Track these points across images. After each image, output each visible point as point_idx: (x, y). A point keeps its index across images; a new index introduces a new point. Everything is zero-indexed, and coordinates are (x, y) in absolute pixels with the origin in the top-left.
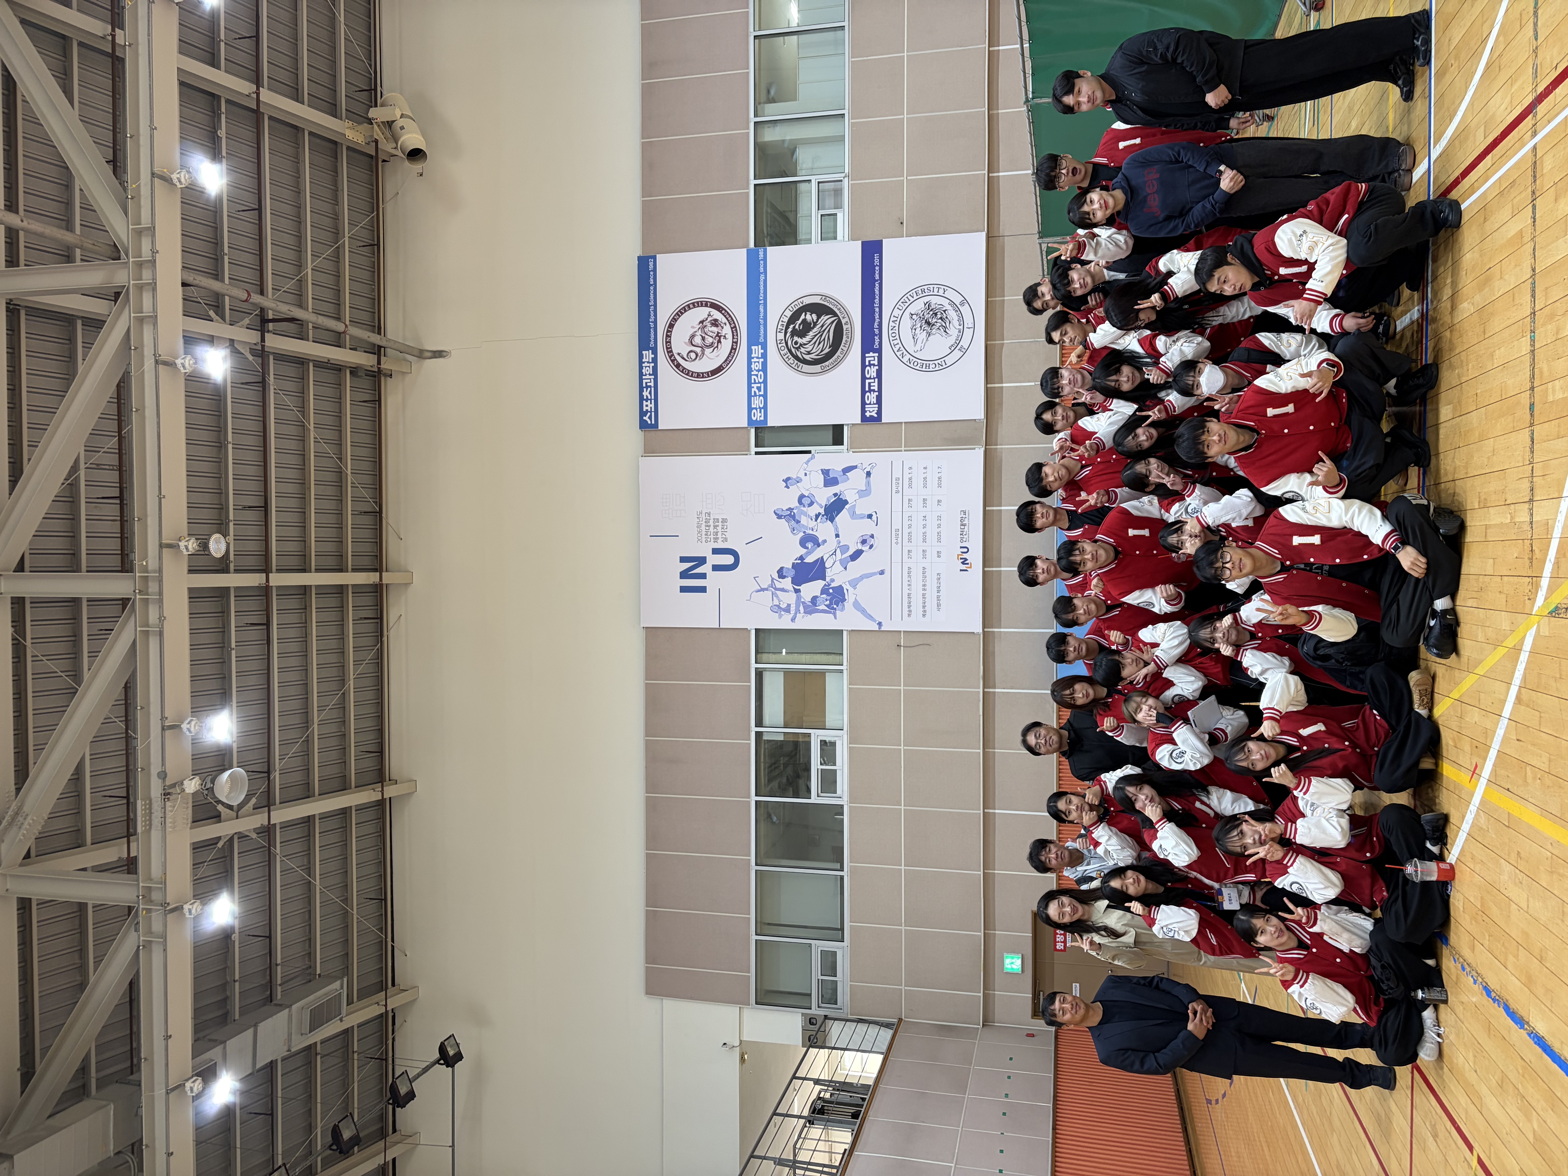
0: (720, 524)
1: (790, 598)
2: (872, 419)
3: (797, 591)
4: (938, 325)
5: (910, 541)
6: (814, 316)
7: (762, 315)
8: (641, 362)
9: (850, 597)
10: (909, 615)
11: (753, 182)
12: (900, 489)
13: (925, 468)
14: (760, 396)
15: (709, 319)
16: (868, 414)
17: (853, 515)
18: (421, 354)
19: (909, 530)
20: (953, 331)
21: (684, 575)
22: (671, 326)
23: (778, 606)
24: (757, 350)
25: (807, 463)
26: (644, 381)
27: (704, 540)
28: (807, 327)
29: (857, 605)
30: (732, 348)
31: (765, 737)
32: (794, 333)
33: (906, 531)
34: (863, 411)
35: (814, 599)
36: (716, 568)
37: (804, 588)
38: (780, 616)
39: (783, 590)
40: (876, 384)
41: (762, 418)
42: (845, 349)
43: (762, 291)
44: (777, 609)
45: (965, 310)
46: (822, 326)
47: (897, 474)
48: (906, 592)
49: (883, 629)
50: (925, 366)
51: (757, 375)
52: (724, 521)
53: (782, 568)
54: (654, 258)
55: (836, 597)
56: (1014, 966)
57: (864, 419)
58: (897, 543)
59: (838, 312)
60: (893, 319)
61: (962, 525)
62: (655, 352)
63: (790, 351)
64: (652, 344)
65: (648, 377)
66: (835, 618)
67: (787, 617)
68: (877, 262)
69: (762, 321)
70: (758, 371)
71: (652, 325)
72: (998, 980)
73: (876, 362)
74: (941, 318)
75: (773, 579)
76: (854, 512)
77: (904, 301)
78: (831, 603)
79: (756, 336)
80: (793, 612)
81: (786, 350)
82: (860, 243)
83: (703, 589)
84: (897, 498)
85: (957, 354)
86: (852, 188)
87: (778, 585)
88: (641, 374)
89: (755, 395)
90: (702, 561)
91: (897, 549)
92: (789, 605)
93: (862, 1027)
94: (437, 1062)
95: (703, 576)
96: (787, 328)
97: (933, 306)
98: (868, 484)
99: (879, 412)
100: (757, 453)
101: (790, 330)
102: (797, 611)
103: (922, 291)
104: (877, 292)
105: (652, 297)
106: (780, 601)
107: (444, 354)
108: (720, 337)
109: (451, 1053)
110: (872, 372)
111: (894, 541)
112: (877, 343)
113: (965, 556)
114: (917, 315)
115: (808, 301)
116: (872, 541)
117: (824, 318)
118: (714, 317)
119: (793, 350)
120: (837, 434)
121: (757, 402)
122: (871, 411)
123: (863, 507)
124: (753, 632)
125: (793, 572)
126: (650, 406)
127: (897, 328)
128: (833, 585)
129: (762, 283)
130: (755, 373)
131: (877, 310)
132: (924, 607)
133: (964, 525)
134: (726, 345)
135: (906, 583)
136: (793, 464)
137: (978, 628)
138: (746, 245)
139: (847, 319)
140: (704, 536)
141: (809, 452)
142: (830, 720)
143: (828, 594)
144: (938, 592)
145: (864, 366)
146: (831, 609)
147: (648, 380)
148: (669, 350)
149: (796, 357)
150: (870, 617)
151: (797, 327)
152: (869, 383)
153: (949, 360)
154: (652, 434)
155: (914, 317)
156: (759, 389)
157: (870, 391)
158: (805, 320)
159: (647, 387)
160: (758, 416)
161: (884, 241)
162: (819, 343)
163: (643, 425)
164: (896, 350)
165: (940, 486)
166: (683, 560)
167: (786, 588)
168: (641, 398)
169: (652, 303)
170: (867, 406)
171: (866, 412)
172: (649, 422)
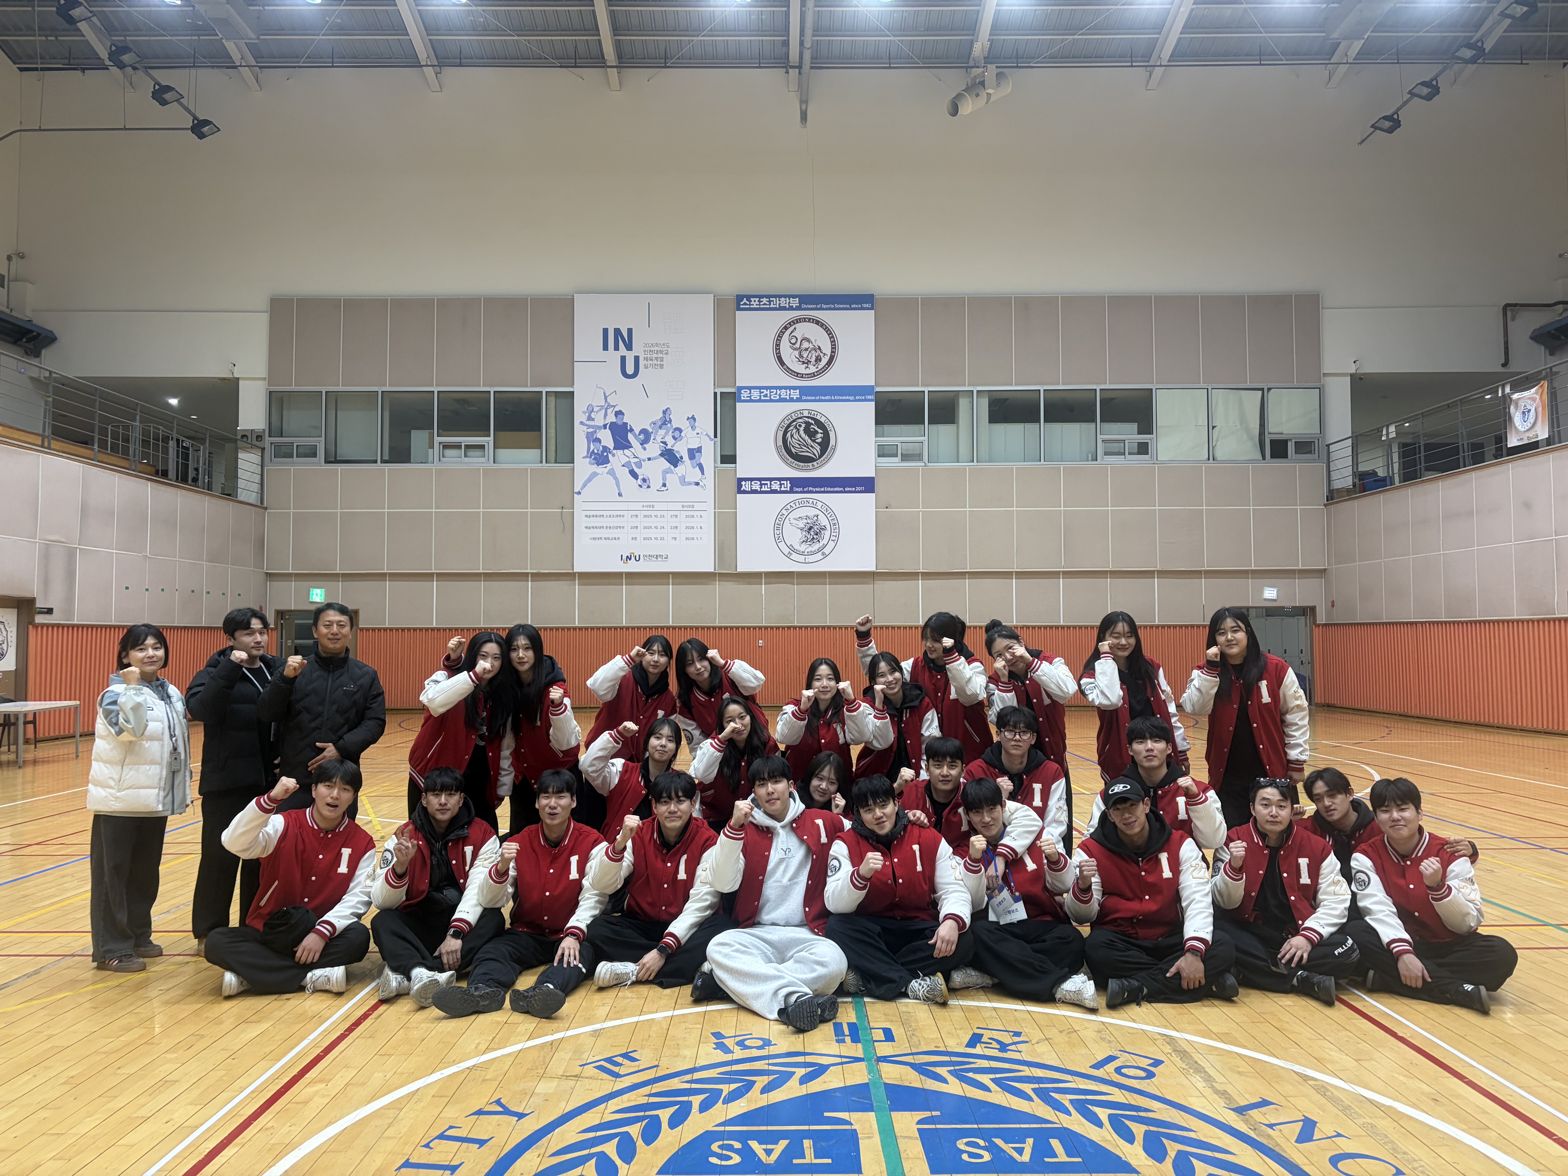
0: (659, 363)
1: (599, 420)
2: (739, 486)
4: (809, 536)
5: (645, 516)
6: (819, 440)
7: (823, 398)
8: (790, 296)
9: (600, 469)
10: (586, 516)
11: (926, 390)
12: (685, 509)
13: (701, 528)
14: (760, 396)
15: (822, 355)
16: (743, 483)
17: (666, 472)
18: (804, 101)
19: (653, 516)
20: (802, 548)
21: (617, 332)
22: (817, 323)
23: (593, 411)
24: (796, 394)
25: (707, 435)
26: (774, 299)
27: (646, 349)
28: (812, 434)
29: (594, 475)
30: (798, 374)
31: (486, 399)
32: (808, 424)
33: (653, 513)
34: (746, 479)
35: (598, 440)
36: (623, 359)
38: (584, 412)
39: (606, 415)
40: (766, 489)
41: (742, 398)
42: (794, 465)
43: (841, 398)
44: (590, 410)
45: (819, 556)
46: (812, 447)
47: (697, 506)
48: (605, 513)
49: (575, 495)
50: (778, 526)
51: (776, 394)
52: (662, 366)
53: (623, 414)
54: (872, 309)
56: (314, 596)
57: (740, 480)
58: (643, 506)
59: (822, 458)
60: (815, 501)
61: (657, 556)
62: (798, 308)
63: (794, 421)
64: (804, 306)
65: (778, 302)
67: (584, 419)
68: (858, 489)
69: (818, 398)
70: (780, 395)
71: (819, 306)
72: (304, 584)
73: (783, 489)
74: (814, 538)
75: (614, 406)
76: (668, 473)
77: (828, 510)
78: (595, 454)
79: (808, 393)
80: (588, 423)
81: (795, 418)
82: (874, 476)
83: (605, 348)
84: (679, 506)
85: (786, 551)
86: (917, 469)
87: (609, 411)
88: (780, 296)
89: (761, 393)
90: (629, 347)
91: (639, 506)
92: (593, 420)
93: (257, 478)
94: (195, 118)
95: (617, 348)
96: (812, 419)
97: (822, 532)
98: (690, 484)
99: (745, 492)
100: (715, 394)
101: (810, 421)
102: (589, 427)
103: (835, 524)
104: (836, 489)
105: (841, 306)
106: (597, 412)
107: (804, 120)
108: (807, 363)
109: (203, 130)
110: (776, 486)
111: (645, 504)
112: (797, 489)
113: (633, 558)
114: (817, 520)
115: (832, 435)
116: (645, 487)
117: (818, 448)
118: (823, 359)
119: (795, 423)
120: (729, 458)
121: (755, 394)
122: (746, 486)
124: (571, 390)
125: (620, 423)
126: (755, 304)
129: (847, 398)
130: (778, 392)
131: (822, 489)
132: (593, 527)
133: (657, 558)
134: (801, 369)
135: (612, 513)
137: (577, 569)
138: (877, 384)
139: (816, 466)
140: (649, 349)
141: (716, 436)
142: (503, 453)
144: (605, 539)
145: (780, 479)
146: (591, 454)
147: (776, 302)
148: (798, 321)
149: (789, 426)
150: (584, 485)
152: (767, 484)
153: (782, 545)
154: (733, 305)
155: (816, 518)
156: (766, 396)
157: (761, 485)
158: (817, 432)
159: (770, 301)
160: (745, 395)
162: (799, 444)
163: (739, 298)
164: (791, 504)
165: (687, 539)
166: (630, 331)
167: (608, 417)
168: (760, 297)
169: (836, 306)
170: (750, 482)
171: (745, 482)
172: (742, 303)
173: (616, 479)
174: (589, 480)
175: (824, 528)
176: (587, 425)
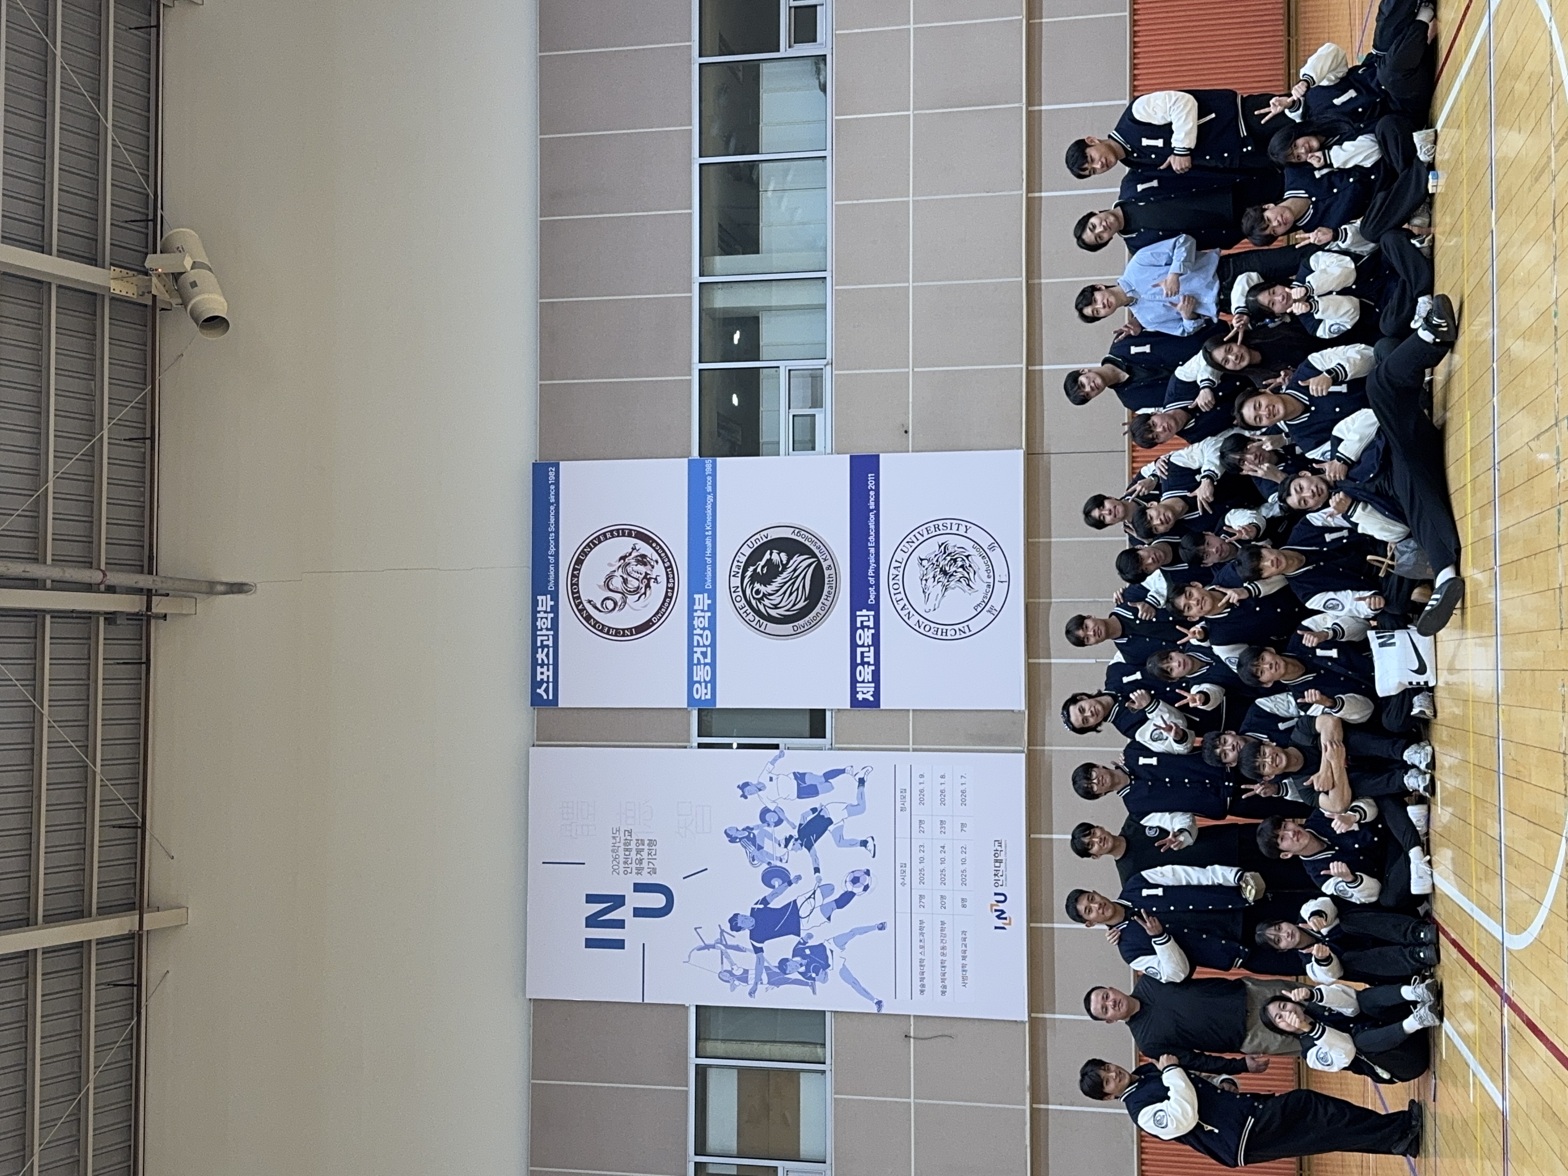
0: (646, 847)
1: (746, 961)
2: (865, 703)
3: (758, 951)
5: (922, 881)
6: (784, 556)
7: (709, 551)
8: (535, 612)
9: (836, 962)
10: (922, 992)
11: (697, 366)
12: (907, 805)
13: (943, 777)
14: (705, 664)
15: (634, 554)
16: (860, 697)
17: (840, 840)
18: (211, 588)
19: (921, 866)
20: (980, 585)
21: (592, 921)
22: (580, 562)
23: (730, 972)
25: (773, 762)
26: (539, 639)
27: (621, 870)
28: (773, 571)
29: (845, 974)
30: (666, 596)
31: (711, 1170)
32: (755, 578)
33: (916, 866)
34: (854, 692)
35: (783, 962)
36: (639, 912)
37: (767, 945)
38: (733, 988)
39: (737, 948)
40: (872, 654)
41: (709, 697)
42: (828, 603)
43: (709, 519)
44: (728, 976)
45: (996, 556)
46: (795, 570)
47: (903, 783)
48: (916, 958)
49: (883, 1011)
50: (941, 632)
51: (701, 636)
52: (652, 843)
53: (736, 915)
54: (557, 466)
55: (815, 960)
57: (855, 703)
58: (903, 884)
59: (817, 552)
60: (894, 564)
61: (996, 861)
62: (555, 597)
63: (749, 603)
64: (551, 587)
65: (544, 632)
66: (814, 992)
67: (743, 989)
68: (871, 485)
69: (709, 560)
70: (704, 629)
71: (552, 560)
73: (871, 624)
74: (962, 566)
75: (722, 931)
76: (841, 837)
77: (910, 540)
78: (808, 970)
79: (701, 580)
80: (751, 982)
81: (743, 600)
82: (848, 456)
83: (619, 944)
84: (903, 817)
85: (986, 617)
86: (836, 379)
87: (730, 941)
88: (534, 628)
89: (699, 663)
90: (618, 901)
91: (903, 892)
92: (746, 971)
95: (620, 924)
96: (745, 570)
97: (951, 550)
98: (861, 796)
99: (877, 694)
100: (700, 746)
101: (749, 574)
102: (758, 980)
103: (935, 527)
104: (872, 526)
105: (552, 520)
106: (732, 964)
107: (245, 588)
108: (649, 580)
110: (866, 637)
111: (899, 880)
112: (872, 597)
113: (1001, 906)
114: (929, 560)
115: (774, 534)
116: (867, 880)
117: (797, 559)
118: (642, 552)
119: (753, 602)
120: (815, 722)
121: (702, 673)
122: (865, 692)
123: (854, 829)
124: (693, 1010)
125: (752, 922)
126: (546, 673)
127: (900, 577)
128: (811, 943)
129: (709, 507)
130: (698, 631)
131: (872, 550)
132: (943, 980)
133: (1001, 862)
134: (658, 591)
135: (916, 944)
136: (753, 763)
137: (1023, 1015)
138: (686, 454)
139: (829, 562)
140: (622, 865)
141: (776, 747)
142: (806, 1148)
143: (804, 957)
144: (964, 958)
145: (853, 629)
146: (808, 979)
147: (545, 636)
148: (576, 596)
149: (758, 612)
150: (865, 993)
151: (759, 570)
152: (862, 653)
153: (975, 626)
154: (549, 712)
155: (925, 563)
156: (704, 654)
157: (863, 663)
158: (770, 561)
159: (543, 647)
160: (702, 693)
161: (882, 457)
162: (791, 594)
163: (536, 701)
164: (899, 608)
165: (963, 802)
166: (591, 899)
167: (741, 945)
168: (534, 663)
169: (552, 528)
170: (858, 685)
171: (858, 693)
172: (545, 697)
173: (853, 933)
174: (855, 984)
175: (944, 546)
176: (756, 984)
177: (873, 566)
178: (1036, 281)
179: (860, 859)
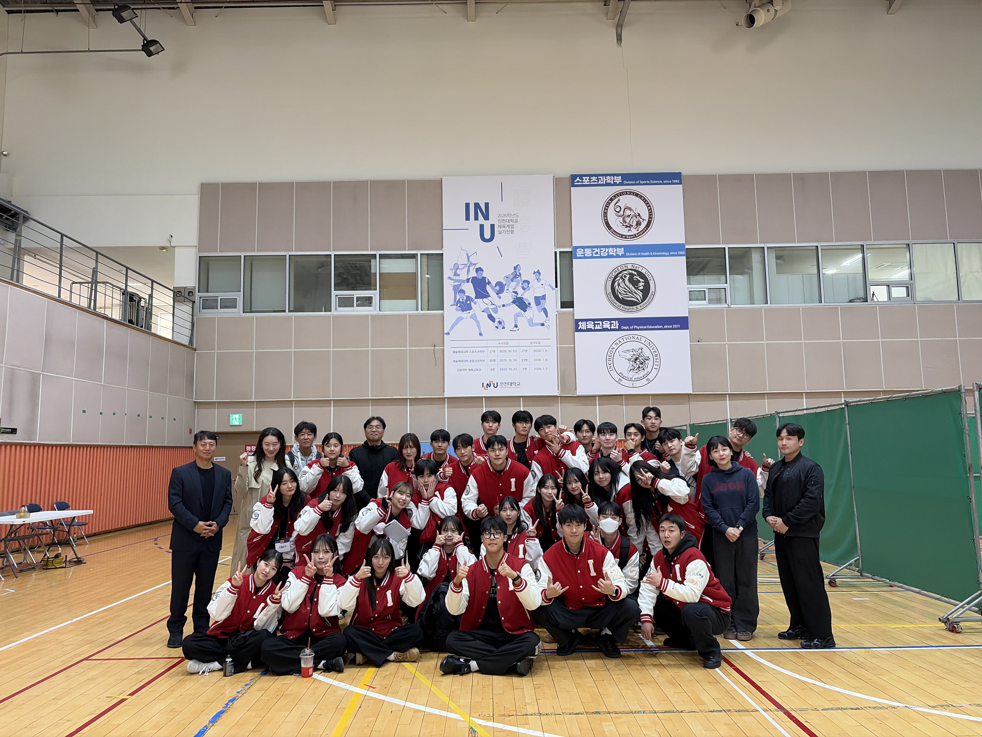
0: (510, 229)
2: (577, 325)
4: (635, 366)
5: (501, 351)
6: (642, 288)
7: (643, 254)
8: (614, 175)
9: (465, 314)
10: (454, 352)
11: (727, 247)
12: (533, 345)
13: (546, 360)
14: (592, 254)
15: (641, 220)
16: (580, 323)
17: (517, 316)
18: (619, 26)
19: (507, 351)
20: (631, 375)
21: (477, 205)
22: (637, 195)
23: (458, 268)
24: (621, 251)
25: (550, 285)
26: (602, 177)
27: (500, 218)
28: (635, 283)
29: (460, 319)
30: (622, 235)
31: (373, 261)
32: (632, 275)
33: (507, 349)
34: (582, 320)
36: (482, 226)
37: (470, 284)
39: (468, 271)
40: (599, 328)
41: (578, 256)
42: (621, 308)
43: (658, 254)
44: (456, 267)
45: (644, 381)
46: (635, 293)
47: (543, 343)
48: (469, 349)
49: (445, 336)
50: (610, 358)
51: (605, 252)
52: (512, 232)
53: (482, 270)
54: (680, 183)
55: (465, 306)
56: (234, 420)
57: (577, 321)
58: (499, 344)
59: (644, 302)
60: (639, 337)
61: (511, 383)
62: (620, 184)
63: (620, 273)
64: (625, 182)
65: (605, 180)
66: (452, 305)
67: (451, 275)
68: (675, 326)
69: (639, 254)
70: (608, 253)
71: (638, 182)
72: (224, 411)
73: (612, 327)
74: (639, 367)
76: (519, 316)
77: (650, 344)
78: (460, 302)
79: (630, 251)
80: (454, 278)
81: (621, 270)
82: (687, 316)
83: (468, 218)
84: (528, 343)
85: (617, 377)
86: (722, 310)
87: (471, 268)
88: (606, 175)
89: (593, 251)
90: (486, 217)
91: (496, 343)
93: (189, 325)
94: (145, 39)
95: (476, 218)
96: (635, 270)
97: (646, 362)
98: (537, 325)
99: (581, 330)
100: (556, 252)
101: (633, 272)
102: (455, 281)
103: (657, 355)
104: (656, 327)
105: (655, 182)
106: (462, 269)
107: (619, 42)
108: (630, 227)
109: (152, 49)
110: (607, 325)
111: (501, 341)
112: (624, 328)
113: (492, 385)
114: (642, 352)
115: (652, 283)
116: (500, 327)
117: (641, 294)
118: (642, 223)
119: (621, 275)
120: (568, 304)
121: (588, 252)
122: (582, 325)
124: (441, 252)
125: (480, 277)
126: (586, 181)
127: (634, 340)
128: (472, 303)
129: (663, 253)
131: (645, 327)
132: (460, 361)
133: (511, 385)
134: (624, 231)
135: (474, 349)
136: (549, 276)
137: (447, 394)
138: (687, 242)
139: (639, 308)
140: (502, 218)
141: (556, 287)
142: (385, 302)
144: (469, 370)
145: (610, 320)
146: (457, 303)
147: (603, 180)
148: (622, 194)
149: (616, 277)
150: (452, 327)
151: (635, 277)
152: (599, 324)
153: (613, 373)
154: (568, 183)
155: (640, 350)
156: (597, 253)
157: (595, 324)
159: (598, 179)
160: (579, 253)
161: (687, 331)
162: (625, 291)
163: (574, 177)
164: (620, 339)
165: (536, 369)
166: (487, 205)
167: (470, 273)
168: (590, 176)
169: (652, 182)
170: (585, 322)
171: (582, 322)
172: (575, 181)
173: (477, 322)
174: (456, 323)
175: (647, 359)
176: (454, 280)
177: (638, 328)
178: (766, 397)
179: (509, 325)
